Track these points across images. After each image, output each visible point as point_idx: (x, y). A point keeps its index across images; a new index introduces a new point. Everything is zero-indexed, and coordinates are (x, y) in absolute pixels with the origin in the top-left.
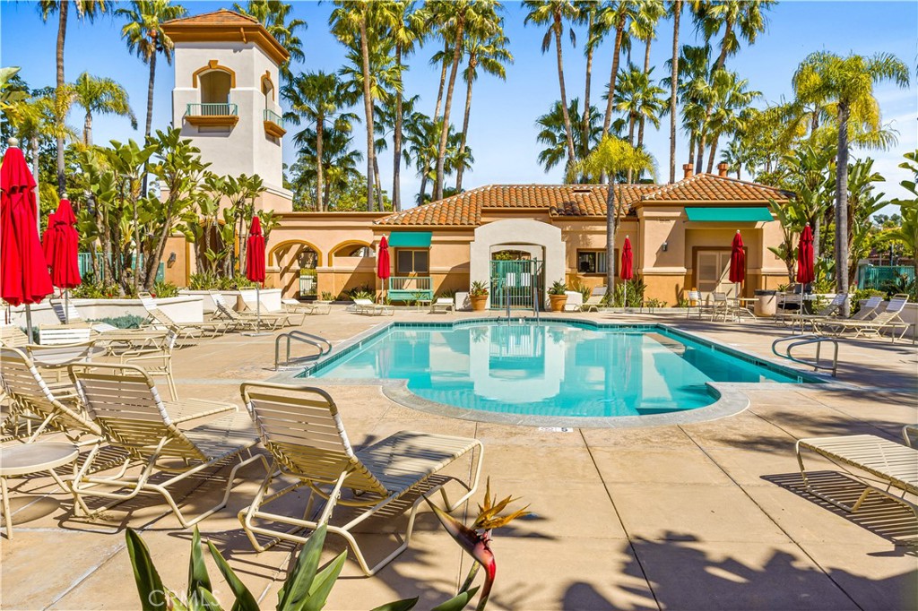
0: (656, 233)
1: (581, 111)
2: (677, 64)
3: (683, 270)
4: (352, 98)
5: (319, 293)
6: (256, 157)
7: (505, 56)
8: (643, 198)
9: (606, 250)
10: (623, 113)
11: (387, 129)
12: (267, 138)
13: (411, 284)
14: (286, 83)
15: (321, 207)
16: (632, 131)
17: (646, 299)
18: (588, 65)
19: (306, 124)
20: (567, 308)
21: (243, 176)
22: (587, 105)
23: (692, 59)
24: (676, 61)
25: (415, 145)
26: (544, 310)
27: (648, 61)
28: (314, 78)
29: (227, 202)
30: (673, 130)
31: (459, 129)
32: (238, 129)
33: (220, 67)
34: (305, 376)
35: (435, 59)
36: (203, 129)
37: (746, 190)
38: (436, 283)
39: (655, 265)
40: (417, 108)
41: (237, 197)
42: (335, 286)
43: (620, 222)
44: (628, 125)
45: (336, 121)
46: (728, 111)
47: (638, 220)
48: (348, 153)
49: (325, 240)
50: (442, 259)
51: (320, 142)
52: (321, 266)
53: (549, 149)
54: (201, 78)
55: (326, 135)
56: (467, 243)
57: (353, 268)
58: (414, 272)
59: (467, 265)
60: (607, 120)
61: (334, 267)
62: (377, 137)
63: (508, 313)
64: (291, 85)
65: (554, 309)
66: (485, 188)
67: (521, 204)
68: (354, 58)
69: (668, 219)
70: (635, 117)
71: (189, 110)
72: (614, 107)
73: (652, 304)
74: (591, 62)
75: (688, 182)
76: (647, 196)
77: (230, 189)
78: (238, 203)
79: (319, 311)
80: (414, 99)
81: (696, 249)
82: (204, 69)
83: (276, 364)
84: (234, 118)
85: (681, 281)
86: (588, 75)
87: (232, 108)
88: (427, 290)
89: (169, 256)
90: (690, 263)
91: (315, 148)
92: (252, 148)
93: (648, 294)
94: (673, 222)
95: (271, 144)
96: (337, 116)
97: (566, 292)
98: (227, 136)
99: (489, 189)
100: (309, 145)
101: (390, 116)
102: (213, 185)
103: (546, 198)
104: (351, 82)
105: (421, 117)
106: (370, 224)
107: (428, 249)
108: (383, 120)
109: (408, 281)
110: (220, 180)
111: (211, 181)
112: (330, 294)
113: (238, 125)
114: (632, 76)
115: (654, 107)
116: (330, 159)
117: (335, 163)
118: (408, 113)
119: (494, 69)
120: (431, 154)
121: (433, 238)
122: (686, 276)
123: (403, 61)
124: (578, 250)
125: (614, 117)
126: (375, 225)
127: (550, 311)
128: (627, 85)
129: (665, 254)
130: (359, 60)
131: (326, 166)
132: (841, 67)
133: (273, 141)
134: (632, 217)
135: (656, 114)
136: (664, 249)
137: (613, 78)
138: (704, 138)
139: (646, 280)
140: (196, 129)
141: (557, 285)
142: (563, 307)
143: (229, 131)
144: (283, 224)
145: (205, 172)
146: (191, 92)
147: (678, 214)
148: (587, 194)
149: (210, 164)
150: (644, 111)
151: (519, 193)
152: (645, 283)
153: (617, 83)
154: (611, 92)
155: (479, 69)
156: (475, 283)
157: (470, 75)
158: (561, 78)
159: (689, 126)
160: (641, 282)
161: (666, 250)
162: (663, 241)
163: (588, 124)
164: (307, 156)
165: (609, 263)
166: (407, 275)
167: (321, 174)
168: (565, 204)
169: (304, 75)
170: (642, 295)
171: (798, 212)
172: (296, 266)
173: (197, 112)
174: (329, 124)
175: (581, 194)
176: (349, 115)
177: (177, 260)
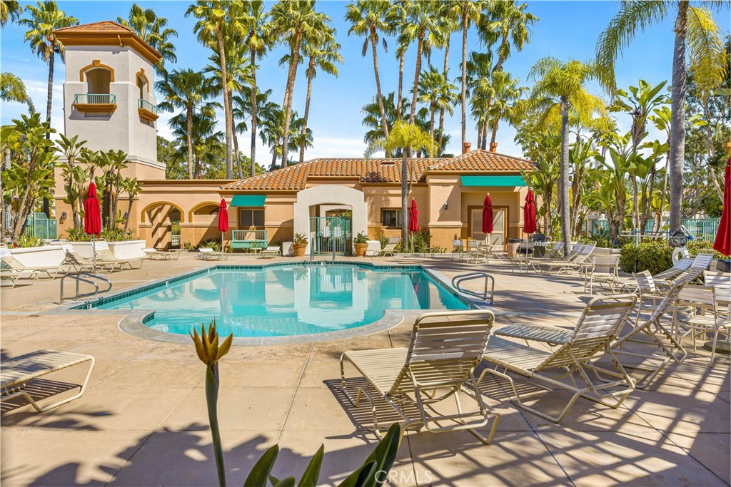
0: (439, 195)
1: (396, 102)
2: (465, 66)
3: (460, 223)
4: (216, 90)
5: (182, 243)
6: (131, 136)
7: (335, 57)
8: (429, 169)
9: (401, 209)
10: (426, 103)
11: (246, 114)
12: (141, 121)
13: (251, 236)
14: (162, 79)
15: (191, 176)
16: (432, 117)
17: (431, 247)
18: (401, 66)
19: (179, 111)
20: (367, 254)
21: (111, 151)
22: (400, 97)
23: (479, 61)
24: (465, 64)
25: (267, 128)
26: (352, 256)
27: (447, 64)
28: (184, 73)
29: (100, 172)
30: (464, 116)
31: (301, 115)
32: (116, 115)
33: (101, 66)
34: (85, 308)
35: (283, 60)
36: (88, 114)
37: (508, 163)
38: (269, 235)
39: (439, 220)
40: (270, 99)
41: (107, 168)
42: (194, 238)
43: (411, 187)
44: (430, 113)
45: (202, 108)
46: (503, 102)
47: (427, 186)
48: (214, 133)
49: (186, 201)
50: (274, 215)
51: (190, 125)
52: (183, 221)
53: (372, 131)
54: (88, 74)
55: (196, 119)
56: (292, 203)
57: (209, 223)
58: (253, 227)
59: (292, 221)
60: (413, 109)
61: (194, 223)
62: (237, 121)
63: (334, 258)
64: (167, 80)
65: (358, 255)
66: (313, 161)
67: (339, 172)
68: (213, 59)
69: (448, 185)
70: (435, 106)
71: (77, 99)
72: (418, 100)
73: (436, 250)
74: (402, 64)
75: (466, 157)
76: (432, 167)
77: (101, 162)
78: (109, 172)
79: (172, 257)
80: (267, 92)
81: (470, 208)
82: (89, 67)
83: (62, 299)
84: (112, 106)
85: (458, 232)
86: (401, 73)
87: (111, 98)
88: (263, 241)
89: (61, 214)
90: (466, 219)
91: (186, 130)
92: (128, 129)
93: (433, 243)
94: (452, 187)
95: (145, 127)
96: (204, 104)
97: (368, 242)
98: (108, 120)
99: (317, 161)
100: (182, 127)
101: (248, 104)
102: (88, 159)
103: (359, 168)
104: (214, 78)
105: (274, 105)
106: (218, 189)
107: (264, 208)
108: (243, 108)
109: (248, 234)
110: (94, 154)
111: (86, 155)
112: (190, 244)
113: (116, 111)
114: (432, 76)
115: (449, 99)
116: (199, 138)
117: (204, 141)
118: (264, 102)
119: (328, 68)
120: (279, 134)
121: (267, 200)
122: (462, 229)
123: (257, 62)
124: (381, 208)
125: (419, 107)
126: (221, 190)
127: (356, 256)
128: (428, 83)
129: (446, 211)
130: (218, 61)
131: (197, 143)
132: (563, 69)
133: (148, 124)
134: (421, 183)
135: (450, 104)
136: (446, 207)
137: (417, 77)
138: (488, 123)
139: (432, 231)
140: (83, 114)
141: (360, 236)
142: (365, 253)
143: (110, 116)
144: (143, 189)
145: (82, 148)
146: (79, 85)
147: (455, 181)
148: (392, 165)
149: (85, 142)
150: (441, 103)
151: (340, 165)
152: (431, 234)
153: (420, 81)
154: (415, 87)
155: (318, 68)
156: (297, 235)
157: (311, 73)
158: (377, 76)
159: (476, 113)
160: (428, 233)
161: (447, 209)
162: (445, 202)
163: (401, 111)
164: (181, 136)
165: (403, 219)
166: (248, 229)
167: (190, 150)
168: (373, 174)
169: (177, 73)
170: (428, 243)
171: (540, 180)
172: (168, 222)
173: (84, 101)
174: (197, 111)
175: (386, 165)
176: (213, 103)
177: (68, 218)
